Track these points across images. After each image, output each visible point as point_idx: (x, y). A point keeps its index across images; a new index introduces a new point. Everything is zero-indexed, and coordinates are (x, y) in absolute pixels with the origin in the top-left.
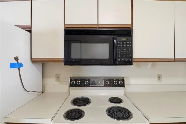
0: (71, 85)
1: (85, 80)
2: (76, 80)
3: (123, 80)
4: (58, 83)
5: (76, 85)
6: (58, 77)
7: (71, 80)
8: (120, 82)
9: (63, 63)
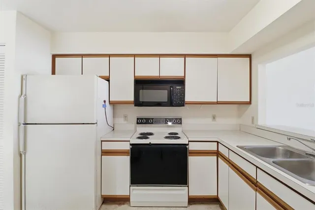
0: (138, 123)
1: (149, 119)
2: (142, 119)
3: (181, 119)
4: (126, 122)
5: (141, 123)
6: (126, 117)
7: (138, 119)
8: (178, 121)
9: (134, 105)
